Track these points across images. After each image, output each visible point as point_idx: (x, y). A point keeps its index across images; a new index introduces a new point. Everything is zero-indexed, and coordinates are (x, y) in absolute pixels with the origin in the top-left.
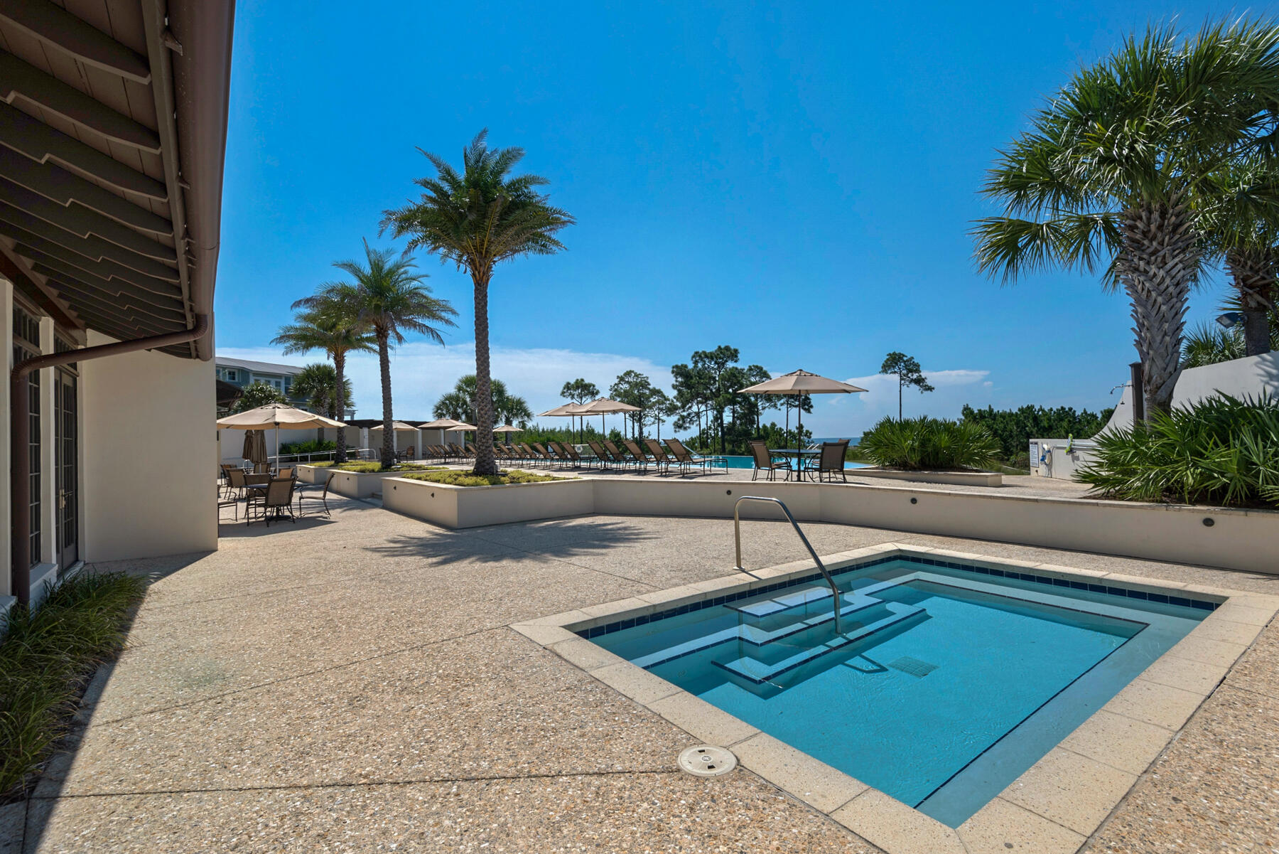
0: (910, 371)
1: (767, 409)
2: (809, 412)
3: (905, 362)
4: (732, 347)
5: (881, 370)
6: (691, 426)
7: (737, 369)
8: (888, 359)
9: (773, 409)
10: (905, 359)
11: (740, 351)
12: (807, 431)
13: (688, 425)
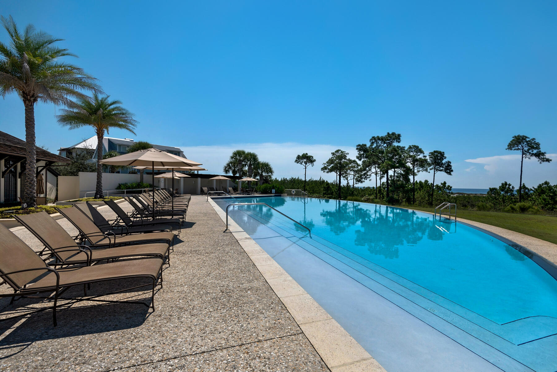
0: (533, 148)
1: (421, 172)
2: (450, 174)
3: (527, 142)
4: (397, 133)
5: (507, 147)
6: (365, 181)
7: (400, 147)
8: (513, 140)
9: (424, 172)
10: (528, 140)
11: (401, 135)
12: (449, 186)
13: (363, 180)
